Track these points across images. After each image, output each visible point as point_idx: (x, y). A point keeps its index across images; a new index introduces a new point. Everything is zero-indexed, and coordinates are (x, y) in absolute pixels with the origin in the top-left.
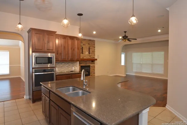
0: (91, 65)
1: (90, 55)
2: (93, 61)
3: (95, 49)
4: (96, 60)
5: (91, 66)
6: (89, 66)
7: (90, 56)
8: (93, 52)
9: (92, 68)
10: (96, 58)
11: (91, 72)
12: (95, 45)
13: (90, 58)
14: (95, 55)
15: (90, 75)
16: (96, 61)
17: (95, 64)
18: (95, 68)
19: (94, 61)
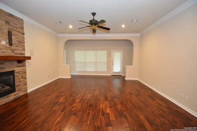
0: (17, 69)
1: (13, 47)
2: (21, 60)
3: (23, 38)
4: (29, 58)
5: (16, 71)
6: (12, 73)
7: (13, 51)
8: (20, 42)
9: (20, 76)
10: (26, 55)
11: (16, 84)
12: (23, 29)
13: (12, 54)
14: (24, 50)
15: (17, 89)
16: (27, 62)
17: (25, 66)
18: (26, 75)
19: (25, 60)
